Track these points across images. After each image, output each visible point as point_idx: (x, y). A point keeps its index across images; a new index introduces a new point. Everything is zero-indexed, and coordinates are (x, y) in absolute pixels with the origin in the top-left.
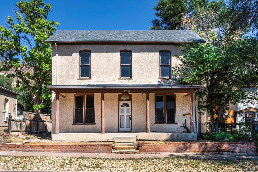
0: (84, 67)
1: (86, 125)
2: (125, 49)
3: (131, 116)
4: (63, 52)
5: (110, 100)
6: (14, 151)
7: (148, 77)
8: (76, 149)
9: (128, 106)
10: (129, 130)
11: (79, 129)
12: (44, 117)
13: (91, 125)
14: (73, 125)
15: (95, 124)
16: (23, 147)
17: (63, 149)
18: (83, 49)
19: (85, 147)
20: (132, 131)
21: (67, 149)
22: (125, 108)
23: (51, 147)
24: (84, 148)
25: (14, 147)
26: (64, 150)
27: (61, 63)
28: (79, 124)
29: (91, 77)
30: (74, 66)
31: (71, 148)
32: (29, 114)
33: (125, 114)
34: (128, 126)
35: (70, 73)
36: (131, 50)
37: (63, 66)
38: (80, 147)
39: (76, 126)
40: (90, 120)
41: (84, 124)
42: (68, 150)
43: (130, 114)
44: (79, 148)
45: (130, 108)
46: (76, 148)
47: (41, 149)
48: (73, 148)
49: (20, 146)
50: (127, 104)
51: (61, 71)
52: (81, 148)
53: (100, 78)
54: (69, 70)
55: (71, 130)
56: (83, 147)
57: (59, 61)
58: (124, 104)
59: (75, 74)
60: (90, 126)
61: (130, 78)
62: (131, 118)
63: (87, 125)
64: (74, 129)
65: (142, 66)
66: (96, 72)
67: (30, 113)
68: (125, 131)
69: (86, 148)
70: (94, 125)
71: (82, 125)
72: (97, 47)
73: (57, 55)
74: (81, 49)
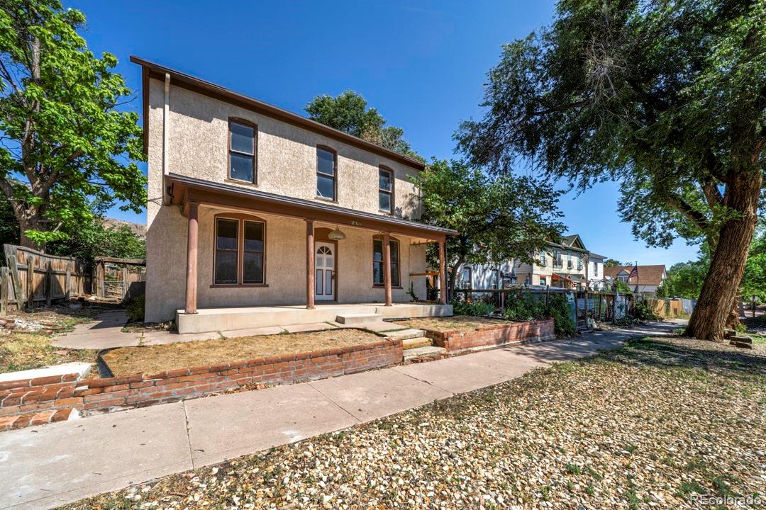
0: (238, 157)
1: (245, 288)
2: (326, 144)
3: (336, 271)
4: (185, 105)
5: (299, 237)
6: (74, 415)
7: (364, 206)
8: (326, 364)
9: (330, 253)
10: (331, 299)
11: (227, 297)
12: (61, 262)
13: (257, 289)
14: (211, 287)
15: (268, 286)
16: (127, 387)
17: (288, 369)
18: (239, 117)
19: (348, 354)
20: (339, 301)
21: (301, 367)
22: (325, 256)
23: (248, 369)
24: (348, 359)
25: (77, 394)
26: (292, 372)
27: (178, 129)
28: (227, 287)
29: (258, 183)
30: (214, 148)
31: (314, 364)
32: (25, 252)
33: (325, 268)
34: (329, 292)
35: (204, 162)
36: (336, 149)
37: (185, 139)
38: (336, 356)
39: (222, 290)
40: (255, 276)
41: (240, 286)
42: (305, 371)
43: (332, 269)
44: (333, 361)
45: (332, 257)
46: (326, 361)
47: (212, 381)
48: (319, 364)
49: (111, 385)
50: (327, 249)
51: (179, 151)
52: (339, 361)
53: (278, 188)
54: (202, 154)
55: (207, 299)
56: (344, 355)
57: (173, 124)
58: (322, 248)
59: (218, 168)
60: (256, 291)
61: (334, 200)
62: (335, 277)
63: (249, 288)
64: (214, 297)
65: (353, 182)
66: (269, 173)
67: (29, 252)
68: (324, 301)
69: (351, 359)
70: (266, 288)
71: (237, 289)
72: (273, 122)
73: (167, 107)
74: (234, 115)
